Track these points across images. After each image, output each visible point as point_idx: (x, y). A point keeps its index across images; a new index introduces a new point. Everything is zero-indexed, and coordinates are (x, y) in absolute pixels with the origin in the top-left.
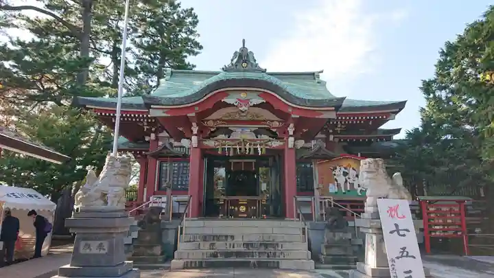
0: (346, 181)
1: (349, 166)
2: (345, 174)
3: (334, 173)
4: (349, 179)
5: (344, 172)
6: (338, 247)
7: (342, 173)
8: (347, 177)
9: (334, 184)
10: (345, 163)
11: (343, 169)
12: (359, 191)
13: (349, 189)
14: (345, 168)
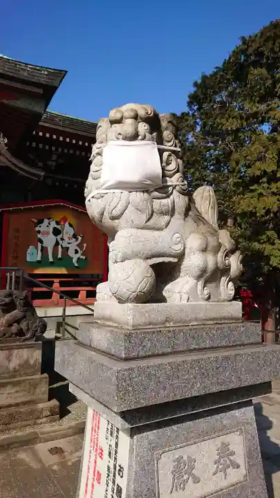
0: (57, 243)
1: (65, 220)
2: (56, 232)
3: (37, 229)
4: (62, 239)
5: (55, 229)
6: (14, 384)
7: (51, 230)
8: (59, 237)
9: (37, 248)
10: (59, 215)
11: (53, 224)
12: (74, 261)
13: (60, 256)
14: (58, 223)
